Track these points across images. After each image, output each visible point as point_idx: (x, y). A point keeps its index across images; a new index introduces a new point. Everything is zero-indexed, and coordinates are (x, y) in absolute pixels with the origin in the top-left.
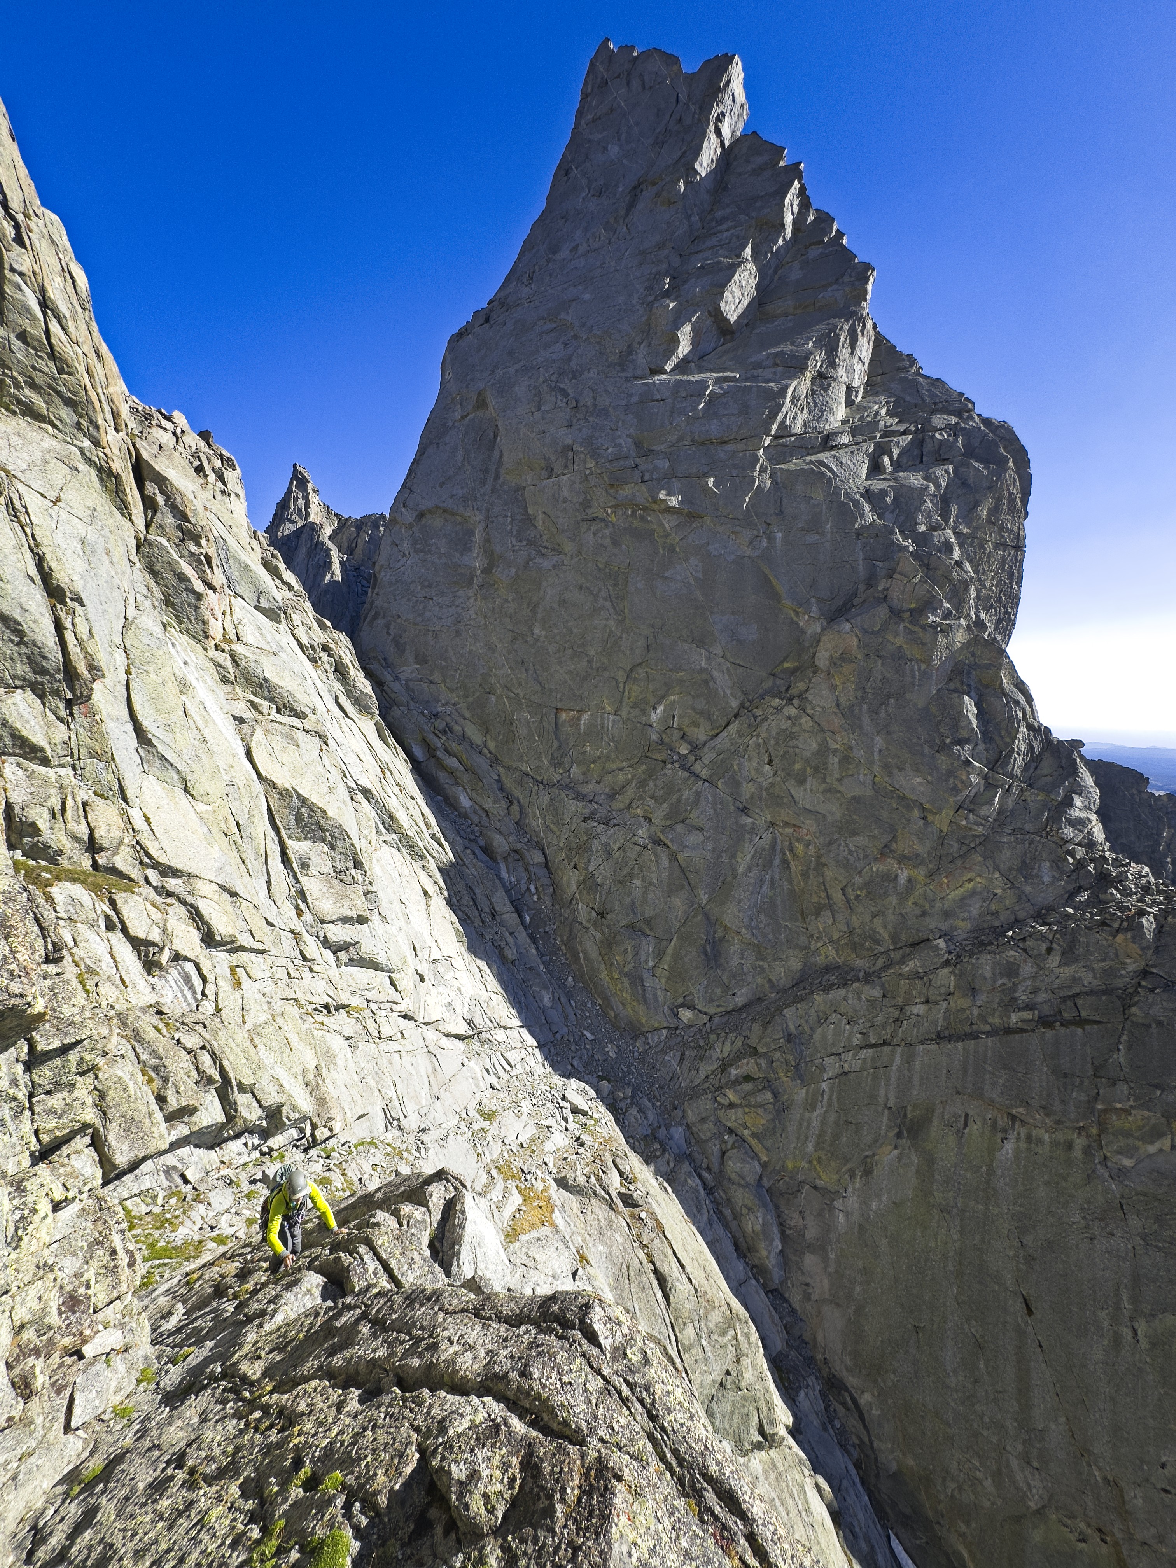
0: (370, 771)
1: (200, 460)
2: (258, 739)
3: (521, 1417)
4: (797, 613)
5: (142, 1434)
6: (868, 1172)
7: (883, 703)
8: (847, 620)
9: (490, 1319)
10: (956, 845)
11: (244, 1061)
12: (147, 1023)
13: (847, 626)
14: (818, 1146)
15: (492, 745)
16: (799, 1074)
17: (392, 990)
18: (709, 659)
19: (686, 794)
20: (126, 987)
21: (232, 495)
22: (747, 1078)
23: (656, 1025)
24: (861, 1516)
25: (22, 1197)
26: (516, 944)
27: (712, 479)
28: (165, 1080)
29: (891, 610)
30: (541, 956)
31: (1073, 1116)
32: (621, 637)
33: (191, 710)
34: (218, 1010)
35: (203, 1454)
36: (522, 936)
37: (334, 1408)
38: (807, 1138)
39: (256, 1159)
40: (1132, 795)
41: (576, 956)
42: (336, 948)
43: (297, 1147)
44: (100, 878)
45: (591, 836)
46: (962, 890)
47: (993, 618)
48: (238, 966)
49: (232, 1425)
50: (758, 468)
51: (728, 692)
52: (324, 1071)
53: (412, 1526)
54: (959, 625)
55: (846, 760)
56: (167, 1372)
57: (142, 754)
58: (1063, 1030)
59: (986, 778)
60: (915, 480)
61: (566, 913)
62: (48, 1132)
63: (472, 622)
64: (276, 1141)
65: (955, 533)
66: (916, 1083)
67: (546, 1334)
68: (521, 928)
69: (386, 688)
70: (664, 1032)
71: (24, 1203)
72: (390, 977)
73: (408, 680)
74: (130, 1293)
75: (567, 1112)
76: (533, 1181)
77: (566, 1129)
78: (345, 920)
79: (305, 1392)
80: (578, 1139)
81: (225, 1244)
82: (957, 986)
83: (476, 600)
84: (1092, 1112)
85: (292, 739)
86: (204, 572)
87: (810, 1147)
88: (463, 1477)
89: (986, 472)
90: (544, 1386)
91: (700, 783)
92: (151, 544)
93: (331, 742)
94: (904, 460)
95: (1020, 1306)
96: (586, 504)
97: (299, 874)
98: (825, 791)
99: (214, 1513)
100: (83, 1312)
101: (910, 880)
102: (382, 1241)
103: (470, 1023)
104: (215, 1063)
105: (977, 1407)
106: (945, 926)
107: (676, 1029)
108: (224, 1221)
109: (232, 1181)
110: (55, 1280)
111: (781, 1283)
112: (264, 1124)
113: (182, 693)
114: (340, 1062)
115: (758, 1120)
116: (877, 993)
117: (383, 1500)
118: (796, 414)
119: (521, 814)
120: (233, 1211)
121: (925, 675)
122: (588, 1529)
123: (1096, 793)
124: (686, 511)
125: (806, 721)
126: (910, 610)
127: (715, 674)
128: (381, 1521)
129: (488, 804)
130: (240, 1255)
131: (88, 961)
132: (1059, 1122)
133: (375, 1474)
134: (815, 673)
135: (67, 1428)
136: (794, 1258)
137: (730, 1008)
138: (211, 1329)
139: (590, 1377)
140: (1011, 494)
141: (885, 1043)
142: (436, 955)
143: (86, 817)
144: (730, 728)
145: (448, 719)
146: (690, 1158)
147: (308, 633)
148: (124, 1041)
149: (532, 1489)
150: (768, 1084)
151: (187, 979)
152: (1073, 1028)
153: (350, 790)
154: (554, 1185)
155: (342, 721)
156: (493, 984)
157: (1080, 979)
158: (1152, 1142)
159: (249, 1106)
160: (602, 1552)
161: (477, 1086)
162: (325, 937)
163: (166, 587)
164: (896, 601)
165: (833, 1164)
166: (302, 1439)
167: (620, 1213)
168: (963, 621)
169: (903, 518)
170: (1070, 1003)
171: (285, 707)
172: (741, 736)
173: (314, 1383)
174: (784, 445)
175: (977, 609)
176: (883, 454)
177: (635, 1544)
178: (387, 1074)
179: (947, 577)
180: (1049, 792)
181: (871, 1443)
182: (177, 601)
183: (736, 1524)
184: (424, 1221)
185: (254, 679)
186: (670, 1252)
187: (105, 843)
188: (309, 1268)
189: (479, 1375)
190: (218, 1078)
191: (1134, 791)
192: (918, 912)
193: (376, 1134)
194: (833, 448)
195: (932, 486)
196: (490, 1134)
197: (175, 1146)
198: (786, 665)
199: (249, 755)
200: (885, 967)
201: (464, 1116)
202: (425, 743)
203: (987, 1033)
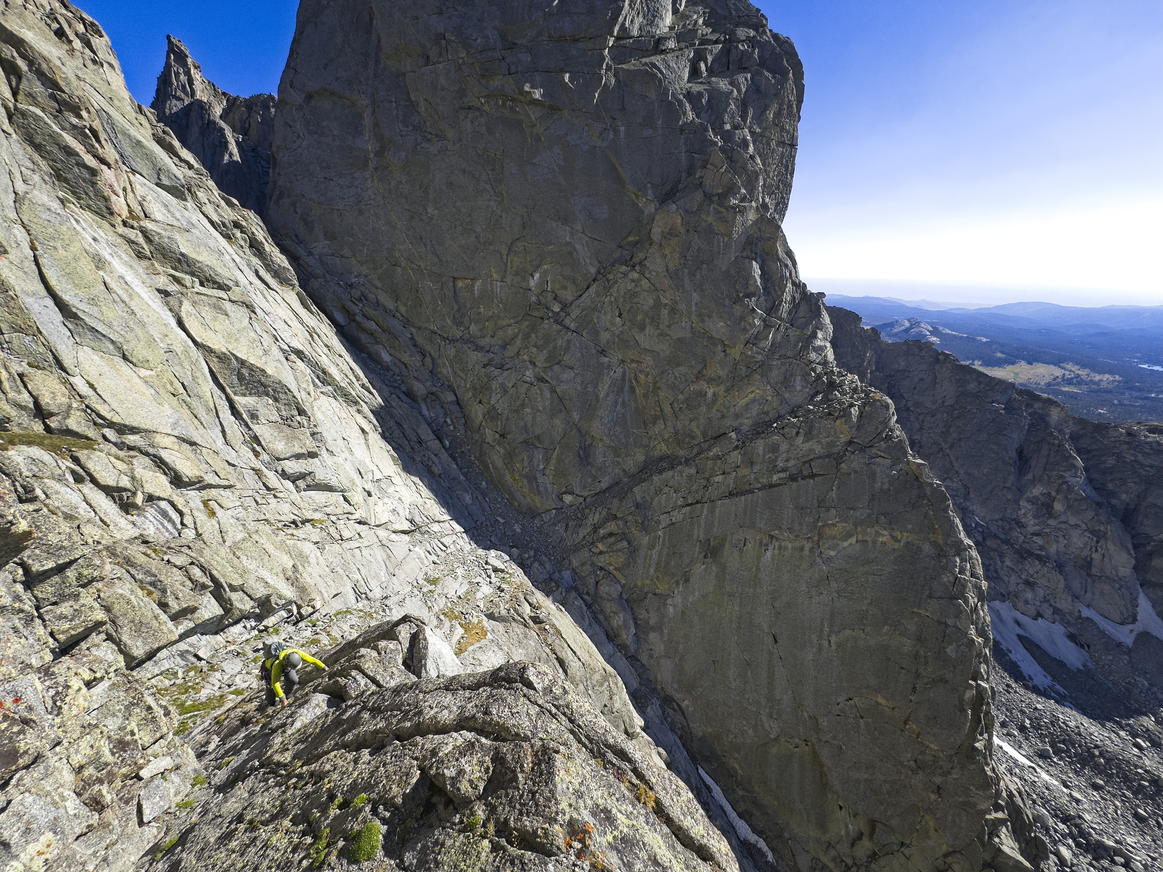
0: (299, 335)
1: (59, 23)
2: (186, 308)
3: (486, 738)
4: (637, 196)
5: (205, 812)
6: (687, 581)
7: (699, 268)
8: (674, 202)
9: (457, 689)
10: (744, 369)
11: (230, 569)
12: (136, 552)
13: (674, 207)
14: (657, 570)
15: (403, 309)
16: (644, 528)
17: (346, 505)
18: (572, 234)
19: (560, 342)
20: (108, 526)
21: (106, 65)
22: (611, 535)
23: (548, 508)
24: (683, 763)
25: (52, 679)
26: (440, 462)
27: (567, 75)
28: (164, 591)
29: (705, 194)
30: (461, 469)
31: (805, 532)
32: (501, 216)
33: (112, 284)
34: (199, 535)
35: (257, 811)
36: (445, 456)
37: (352, 763)
38: (649, 566)
39: (256, 636)
40: (851, 330)
41: (486, 467)
42: (294, 479)
43: (288, 623)
44: (56, 440)
45: (490, 378)
46: (747, 399)
47: (774, 201)
48: (210, 500)
49: (275, 791)
50: (604, 67)
51: (588, 261)
52: (300, 568)
53: (422, 809)
54: (751, 207)
55: (673, 311)
56: (214, 775)
57: (70, 327)
58: (802, 482)
59: (764, 321)
60: (723, 84)
61: (476, 437)
62: (63, 632)
63: (372, 202)
64: (270, 621)
65: (750, 132)
66: (716, 524)
67: (497, 689)
68: (443, 451)
69: (301, 262)
70: (554, 511)
71: (56, 683)
72: (343, 496)
73: (320, 255)
74: (171, 734)
75: (490, 572)
76: (471, 618)
77: (490, 583)
78: (298, 456)
79: (328, 759)
80: (500, 587)
81: (242, 694)
82: (742, 462)
83: (373, 181)
84: (816, 528)
85: (220, 309)
86: (93, 146)
87: (652, 571)
88: (454, 774)
89: (773, 81)
90: (500, 717)
91: (570, 333)
92: (24, 114)
93: (258, 310)
94: (716, 66)
95: (771, 639)
96: (462, 93)
97: (250, 423)
98: (659, 335)
99: (274, 839)
100: (133, 750)
101: (714, 395)
102: (368, 666)
103: (411, 521)
104: (205, 574)
105: (746, 696)
106: (735, 424)
107: (562, 508)
108: (238, 680)
109: (238, 653)
110: (102, 733)
111: (636, 651)
112: (257, 611)
113: (98, 268)
114: (312, 560)
115: (619, 560)
116: (693, 471)
117: (399, 800)
118: (633, 17)
119: (433, 363)
120: (244, 672)
121: (727, 246)
122: (540, 782)
123: (830, 328)
124: (547, 104)
125: (645, 284)
126: (718, 195)
127: (577, 246)
128: (400, 811)
129: (405, 358)
130: (257, 698)
131: (65, 509)
132: (797, 536)
133: (391, 788)
134: (651, 245)
135: (141, 823)
136: (642, 636)
137: (598, 491)
138: (243, 744)
139: (530, 706)
140: (790, 101)
141: (698, 502)
142: (378, 476)
143: (26, 387)
144: (590, 290)
145: (362, 288)
146: (576, 589)
147: (216, 211)
148: (117, 567)
149: (501, 770)
150: (624, 537)
151: (164, 514)
152: (808, 480)
153: (283, 351)
154: (485, 619)
155: (265, 292)
156: (425, 492)
157: (814, 450)
158: (846, 540)
159: (242, 600)
160: (550, 791)
161: (422, 563)
162: (283, 470)
163: (54, 161)
164: (708, 187)
165: (666, 579)
166: (332, 784)
167: (531, 628)
168: (754, 204)
169: (714, 117)
170: (807, 465)
171: (208, 280)
172: (598, 296)
173: (333, 754)
174: (624, 47)
175: (763, 194)
176: (700, 60)
177: (571, 783)
178: (352, 564)
179: (744, 168)
180: (803, 329)
181: (688, 725)
182: (69, 176)
183: (626, 766)
184: (397, 649)
185: (170, 254)
186: (566, 645)
187: (53, 409)
188: (314, 692)
189: (454, 720)
190: (210, 584)
191: (853, 327)
192: (719, 416)
193: (350, 605)
194: (663, 52)
195: (735, 90)
196: (436, 593)
197: (183, 637)
198: (631, 239)
199: (181, 324)
200: (699, 454)
201: (415, 584)
202: (344, 309)
203: (759, 489)
